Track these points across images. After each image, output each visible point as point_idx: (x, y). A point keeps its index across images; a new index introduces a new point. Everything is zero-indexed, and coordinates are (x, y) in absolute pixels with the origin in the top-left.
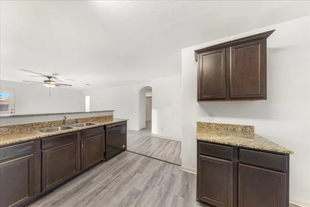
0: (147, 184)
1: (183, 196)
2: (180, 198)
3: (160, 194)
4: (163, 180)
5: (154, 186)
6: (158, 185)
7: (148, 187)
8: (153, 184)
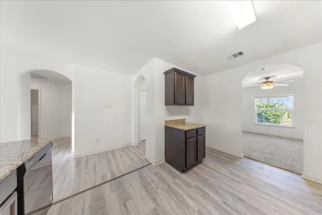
0: (150, 197)
1: (176, 178)
2: (176, 180)
3: (167, 192)
4: (155, 182)
5: (157, 192)
6: (158, 188)
7: (154, 198)
8: (154, 193)
